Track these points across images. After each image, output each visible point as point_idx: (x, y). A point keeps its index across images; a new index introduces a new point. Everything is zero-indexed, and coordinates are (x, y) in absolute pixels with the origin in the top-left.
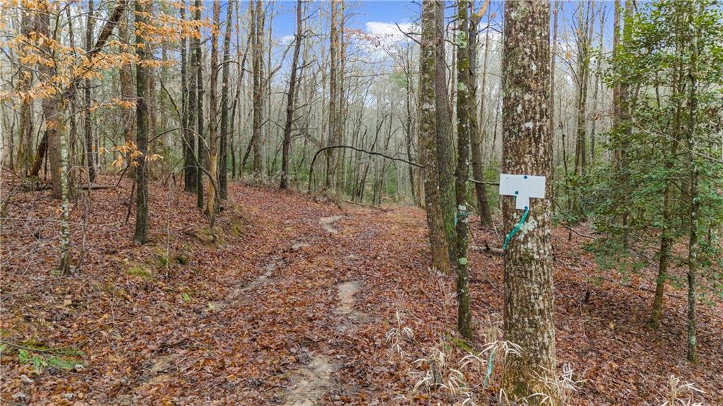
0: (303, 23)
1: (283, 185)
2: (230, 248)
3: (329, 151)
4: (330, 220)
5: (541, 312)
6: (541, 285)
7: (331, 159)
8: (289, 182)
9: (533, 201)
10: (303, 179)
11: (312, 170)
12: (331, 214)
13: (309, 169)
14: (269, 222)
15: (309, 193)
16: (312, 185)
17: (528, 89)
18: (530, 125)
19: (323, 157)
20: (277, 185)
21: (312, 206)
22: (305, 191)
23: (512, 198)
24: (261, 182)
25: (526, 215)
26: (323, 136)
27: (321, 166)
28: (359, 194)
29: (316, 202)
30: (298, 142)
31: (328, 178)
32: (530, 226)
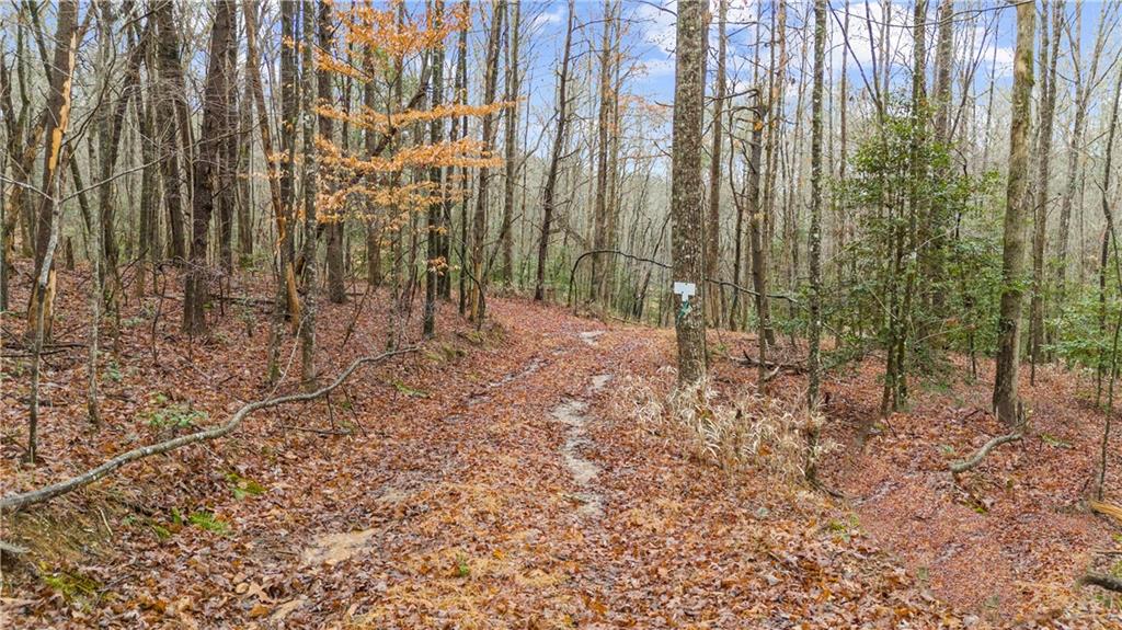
0: (567, 105)
1: (538, 297)
2: (495, 351)
3: (595, 255)
4: (590, 334)
5: (696, 358)
6: (695, 343)
7: (597, 265)
8: (546, 292)
9: (690, 297)
10: (562, 290)
11: (572, 278)
12: (593, 328)
13: (569, 277)
14: (526, 335)
15: (568, 306)
16: (573, 297)
17: (687, 238)
18: (688, 256)
19: (588, 261)
20: (532, 297)
21: (571, 320)
22: (564, 304)
23: (680, 295)
24: (513, 291)
25: (687, 304)
26: (588, 234)
27: (584, 274)
28: (637, 312)
29: (577, 316)
30: (557, 242)
31: (592, 288)
32: (689, 310)
